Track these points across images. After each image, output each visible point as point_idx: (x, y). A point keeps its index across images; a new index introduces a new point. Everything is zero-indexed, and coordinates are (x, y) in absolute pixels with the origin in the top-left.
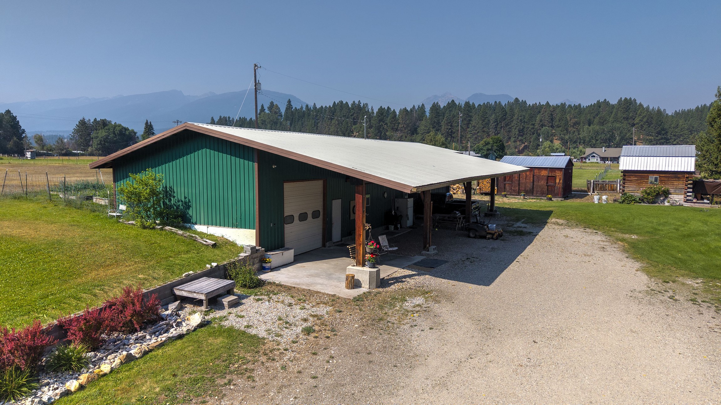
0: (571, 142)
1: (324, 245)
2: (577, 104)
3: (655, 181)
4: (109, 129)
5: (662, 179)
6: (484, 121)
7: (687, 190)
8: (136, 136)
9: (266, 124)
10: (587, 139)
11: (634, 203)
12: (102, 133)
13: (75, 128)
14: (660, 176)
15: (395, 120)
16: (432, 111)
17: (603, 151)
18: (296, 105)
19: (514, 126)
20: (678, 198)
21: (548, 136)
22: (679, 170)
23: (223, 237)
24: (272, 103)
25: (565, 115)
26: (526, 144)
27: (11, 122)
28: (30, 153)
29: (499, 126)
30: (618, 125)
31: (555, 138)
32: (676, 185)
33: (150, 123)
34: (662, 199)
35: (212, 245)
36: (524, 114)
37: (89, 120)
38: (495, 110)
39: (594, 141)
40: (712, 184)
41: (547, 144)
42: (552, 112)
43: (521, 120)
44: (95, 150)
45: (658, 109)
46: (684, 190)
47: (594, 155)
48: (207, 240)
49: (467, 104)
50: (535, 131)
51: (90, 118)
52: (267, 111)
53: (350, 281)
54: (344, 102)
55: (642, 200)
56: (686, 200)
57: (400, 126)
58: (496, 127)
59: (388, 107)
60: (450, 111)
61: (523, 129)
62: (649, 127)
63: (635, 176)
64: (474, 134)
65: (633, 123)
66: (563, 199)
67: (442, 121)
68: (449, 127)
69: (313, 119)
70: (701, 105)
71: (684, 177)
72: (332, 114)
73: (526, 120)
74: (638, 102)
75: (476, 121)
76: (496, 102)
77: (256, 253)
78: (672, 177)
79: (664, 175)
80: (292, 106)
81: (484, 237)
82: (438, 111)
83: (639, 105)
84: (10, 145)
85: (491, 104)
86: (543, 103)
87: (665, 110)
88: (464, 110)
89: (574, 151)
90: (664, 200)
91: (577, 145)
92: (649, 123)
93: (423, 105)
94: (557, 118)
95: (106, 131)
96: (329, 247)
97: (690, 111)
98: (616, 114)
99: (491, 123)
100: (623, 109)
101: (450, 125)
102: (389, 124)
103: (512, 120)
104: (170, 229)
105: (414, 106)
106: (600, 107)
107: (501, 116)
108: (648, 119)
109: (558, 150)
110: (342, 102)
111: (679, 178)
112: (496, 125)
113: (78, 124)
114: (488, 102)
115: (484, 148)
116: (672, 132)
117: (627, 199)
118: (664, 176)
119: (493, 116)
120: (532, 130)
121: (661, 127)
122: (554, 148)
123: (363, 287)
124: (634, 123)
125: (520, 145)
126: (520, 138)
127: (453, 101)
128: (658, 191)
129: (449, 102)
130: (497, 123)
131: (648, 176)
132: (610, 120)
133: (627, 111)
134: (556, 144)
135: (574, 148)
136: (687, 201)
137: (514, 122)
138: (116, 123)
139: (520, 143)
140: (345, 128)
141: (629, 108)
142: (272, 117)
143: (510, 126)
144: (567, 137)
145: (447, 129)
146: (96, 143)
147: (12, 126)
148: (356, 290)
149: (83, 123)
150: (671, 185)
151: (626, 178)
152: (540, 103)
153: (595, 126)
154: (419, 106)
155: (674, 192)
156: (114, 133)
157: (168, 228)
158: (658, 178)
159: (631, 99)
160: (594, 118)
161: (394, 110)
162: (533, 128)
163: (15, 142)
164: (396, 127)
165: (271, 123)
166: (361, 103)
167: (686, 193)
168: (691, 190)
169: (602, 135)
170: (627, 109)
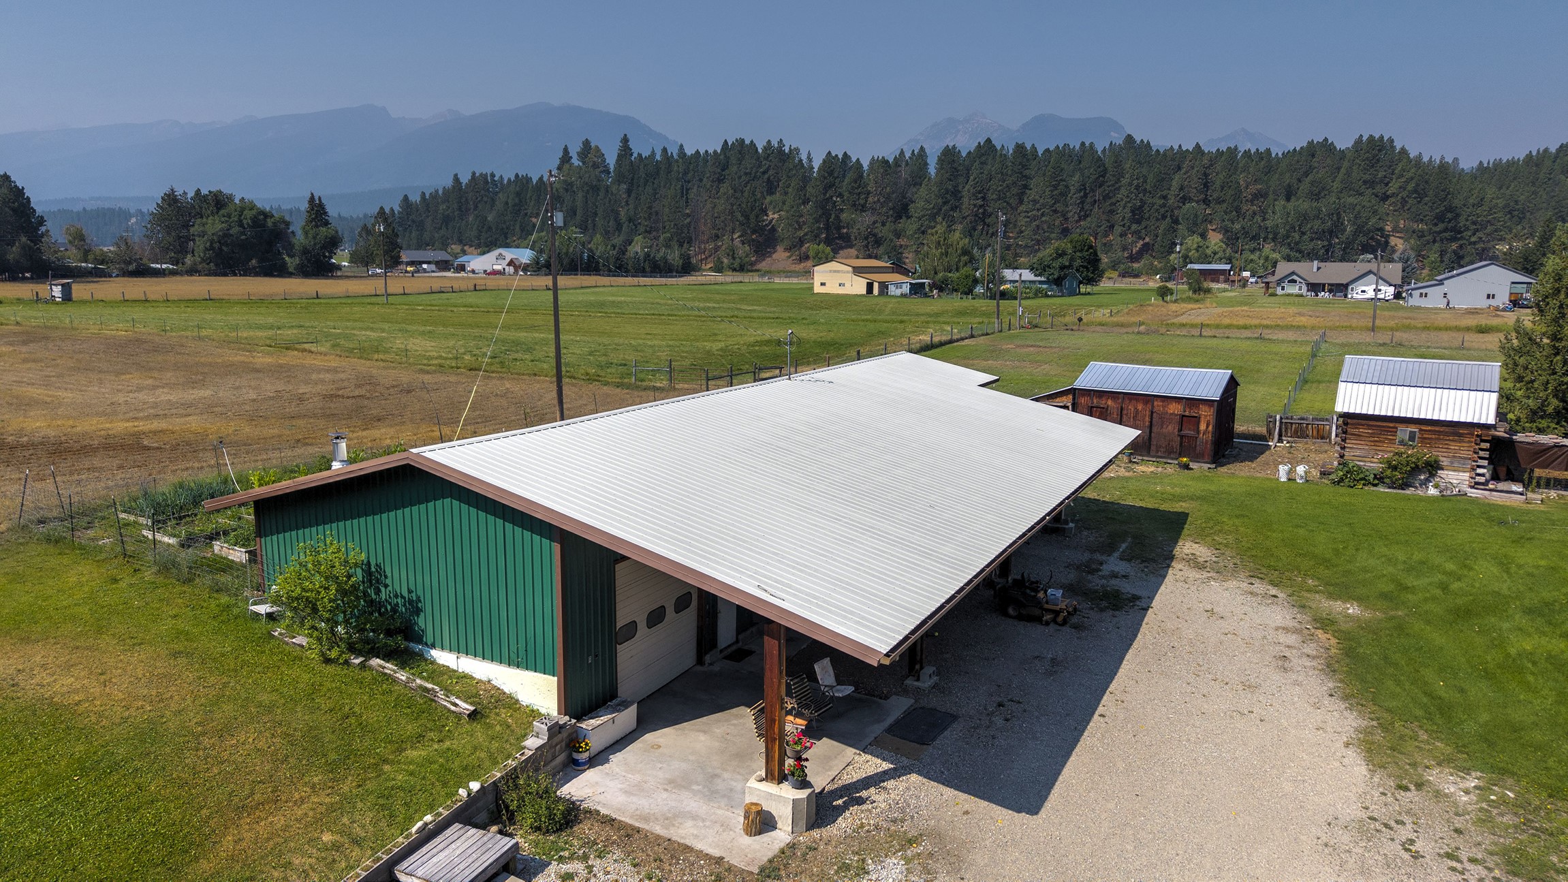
0: (1245, 237)
1: (700, 661)
2: (1262, 150)
3: (1409, 440)
4: (229, 216)
5: (1425, 436)
6: (1055, 187)
7: (1477, 462)
8: (290, 230)
9: (574, 191)
10: (1282, 231)
11: (1364, 485)
12: (214, 225)
13: (155, 211)
14: (1421, 430)
15: (859, 187)
16: (942, 164)
17: (1315, 270)
18: (640, 148)
19: (1122, 200)
20: (1456, 478)
21: (1195, 224)
22: (1462, 420)
23: (489, 681)
24: (587, 143)
25: (1235, 174)
26: (1147, 240)
27: (13, 203)
28: (60, 287)
29: (1089, 200)
30: (1351, 200)
31: (1210, 227)
32: (1454, 451)
33: (320, 198)
34: (1422, 477)
35: (469, 716)
36: (1144, 171)
37: (185, 193)
38: (1080, 162)
39: (1296, 236)
40: (1531, 447)
41: (1193, 241)
42: (1206, 168)
43: (1137, 187)
44: (200, 263)
45: (1441, 162)
46: (1470, 462)
47: (1295, 277)
48: (458, 701)
49: (1020, 148)
50: (1167, 211)
51: (187, 189)
52: (576, 161)
53: (752, 821)
54: (747, 142)
55: (1379, 479)
56: (1473, 484)
57: (870, 199)
58: (1082, 203)
59: (845, 154)
60: (982, 163)
61: (1141, 207)
62: (1419, 202)
63: (1368, 425)
64: (1034, 219)
65: (1385, 194)
66: (1213, 466)
67: (964, 187)
68: (980, 202)
69: (678, 179)
70: (1538, 151)
71: (1473, 434)
72: (719, 170)
73: (1148, 187)
74: (1398, 146)
75: (1038, 188)
76: (1083, 144)
77: (560, 733)
78: (1447, 432)
79: (1429, 428)
80: (631, 150)
81: (1038, 619)
82: (955, 165)
83: (1399, 152)
84: (13, 253)
85: (1071, 147)
86: (1189, 146)
87: (1456, 159)
88: (1013, 163)
89: (1252, 257)
90: (1427, 480)
91: (1259, 244)
92: (1420, 194)
93: (922, 148)
94: (1218, 183)
95: (223, 219)
96: (711, 664)
97: (1512, 163)
98: (1348, 174)
99: (1072, 192)
100: (1364, 161)
101: (982, 197)
102: (846, 195)
103: (1117, 186)
104: (380, 666)
105: (902, 152)
106: (1313, 156)
107: (1093, 177)
108: (1418, 185)
109: (1217, 256)
110: (743, 141)
111: (1461, 435)
112: (1081, 197)
113: (160, 202)
114: (1065, 145)
115: (1054, 265)
116: (1469, 216)
117: (1350, 477)
118: (1430, 431)
119: (1076, 178)
120: (1162, 211)
121: (1445, 203)
122: (1209, 252)
123: (780, 829)
124: (1388, 193)
125: (1133, 242)
126: (1134, 227)
127: (989, 141)
128: (1414, 462)
129: (979, 143)
130: (1085, 192)
131: (1397, 428)
132: (1335, 187)
133: (1373, 166)
134: (1213, 242)
135: (1253, 251)
136: (1475, 486)
137: (1123, 191)
138: (243, 198)
139: (1134, 239)
140: (749, 204)
141: (1378, 160)
142: (587, 175)
143: (1113, 200)
144: (1237, 226)
145: (975, 205)
146: (202, 247)
147: (14, 210)
148: (766, 838)
149: (171, 199)
150: (1444, 450)
151: (1349, 430)
152: (1180, 146)
153: (1301, 201)
154: (913, 151)
155: (1449, 464)
156: (241, 225)
157: (376, 662)
158: (1417, 433)
159: (1382, 137)
160: (1299, 180)
161: (858, 159)
162: (1164, 206)
163: (23, 247)
164: (862, 202)
165: (586, 188)
166: (784, 146)
167: (1474, 470)
168: (1485, 463)
169: (1316, 221)
170: (1373, 162)
